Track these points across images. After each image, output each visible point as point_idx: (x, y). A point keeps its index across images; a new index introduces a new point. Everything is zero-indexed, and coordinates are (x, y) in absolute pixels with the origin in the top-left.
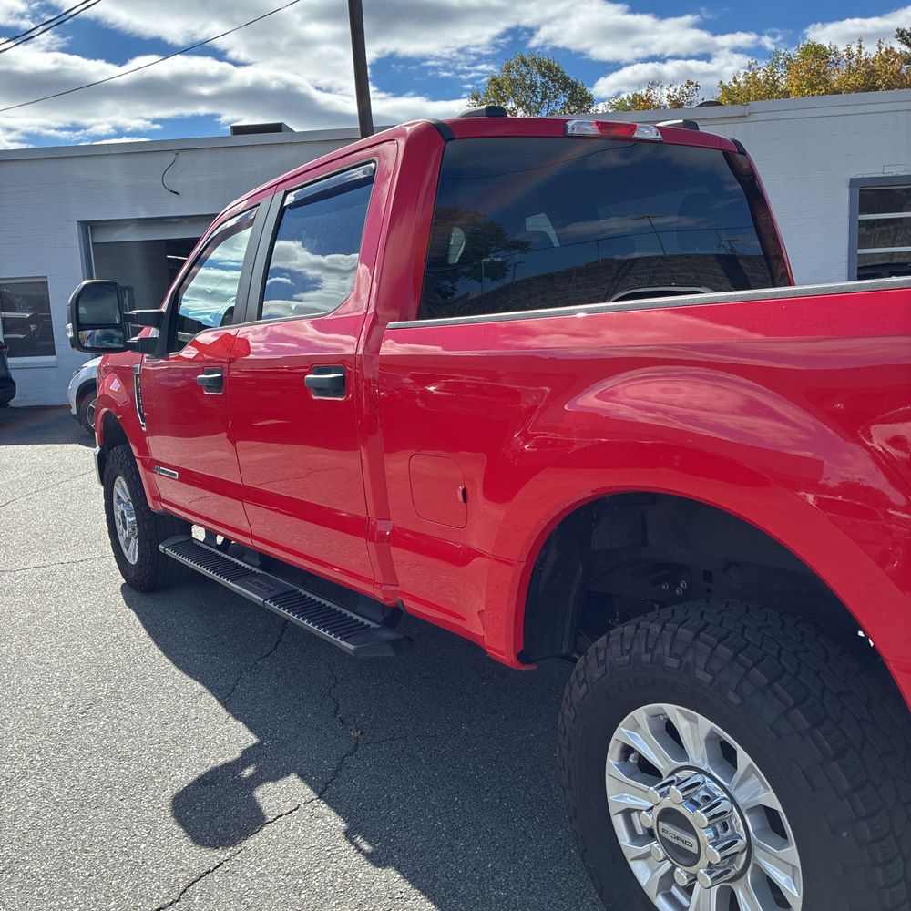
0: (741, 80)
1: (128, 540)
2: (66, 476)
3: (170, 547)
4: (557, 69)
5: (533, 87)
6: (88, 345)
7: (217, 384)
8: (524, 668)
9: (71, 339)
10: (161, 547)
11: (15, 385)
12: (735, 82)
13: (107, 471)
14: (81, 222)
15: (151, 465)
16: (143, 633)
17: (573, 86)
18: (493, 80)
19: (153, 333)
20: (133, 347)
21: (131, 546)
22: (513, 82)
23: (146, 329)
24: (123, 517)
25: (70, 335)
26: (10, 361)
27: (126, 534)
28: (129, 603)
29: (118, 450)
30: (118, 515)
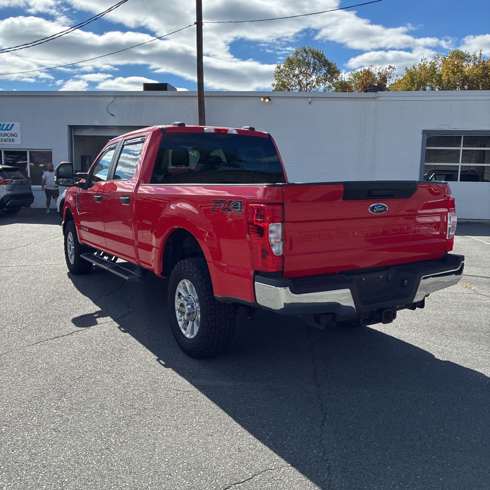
0: (417, 67)
1: (72, 255)
2: (52, 237)
3: (84, 256)
4: (322, 55)
5: (308, 64)
6: (61, 184)
7: (100, 199)
8: (163, 277)
9: (56, 181)
10: (81, 255)
11: (34, 197)
12: (414, 68)
13: (66, 230)
14: (69, 126)
15: (80, 227)
16: (72, 285)
17: (329, 65)
18: (288, 59)
19: (84, 181)
20: (76, 185)
21: (72, 258)
22: (299, 60)
23: (82, 179)
24: (70, 247)
25: (55, 180)
26: (33, 187)
27: (71, 253)
28: (69, 277)
29: (70, 222)
30: (68, 246)
